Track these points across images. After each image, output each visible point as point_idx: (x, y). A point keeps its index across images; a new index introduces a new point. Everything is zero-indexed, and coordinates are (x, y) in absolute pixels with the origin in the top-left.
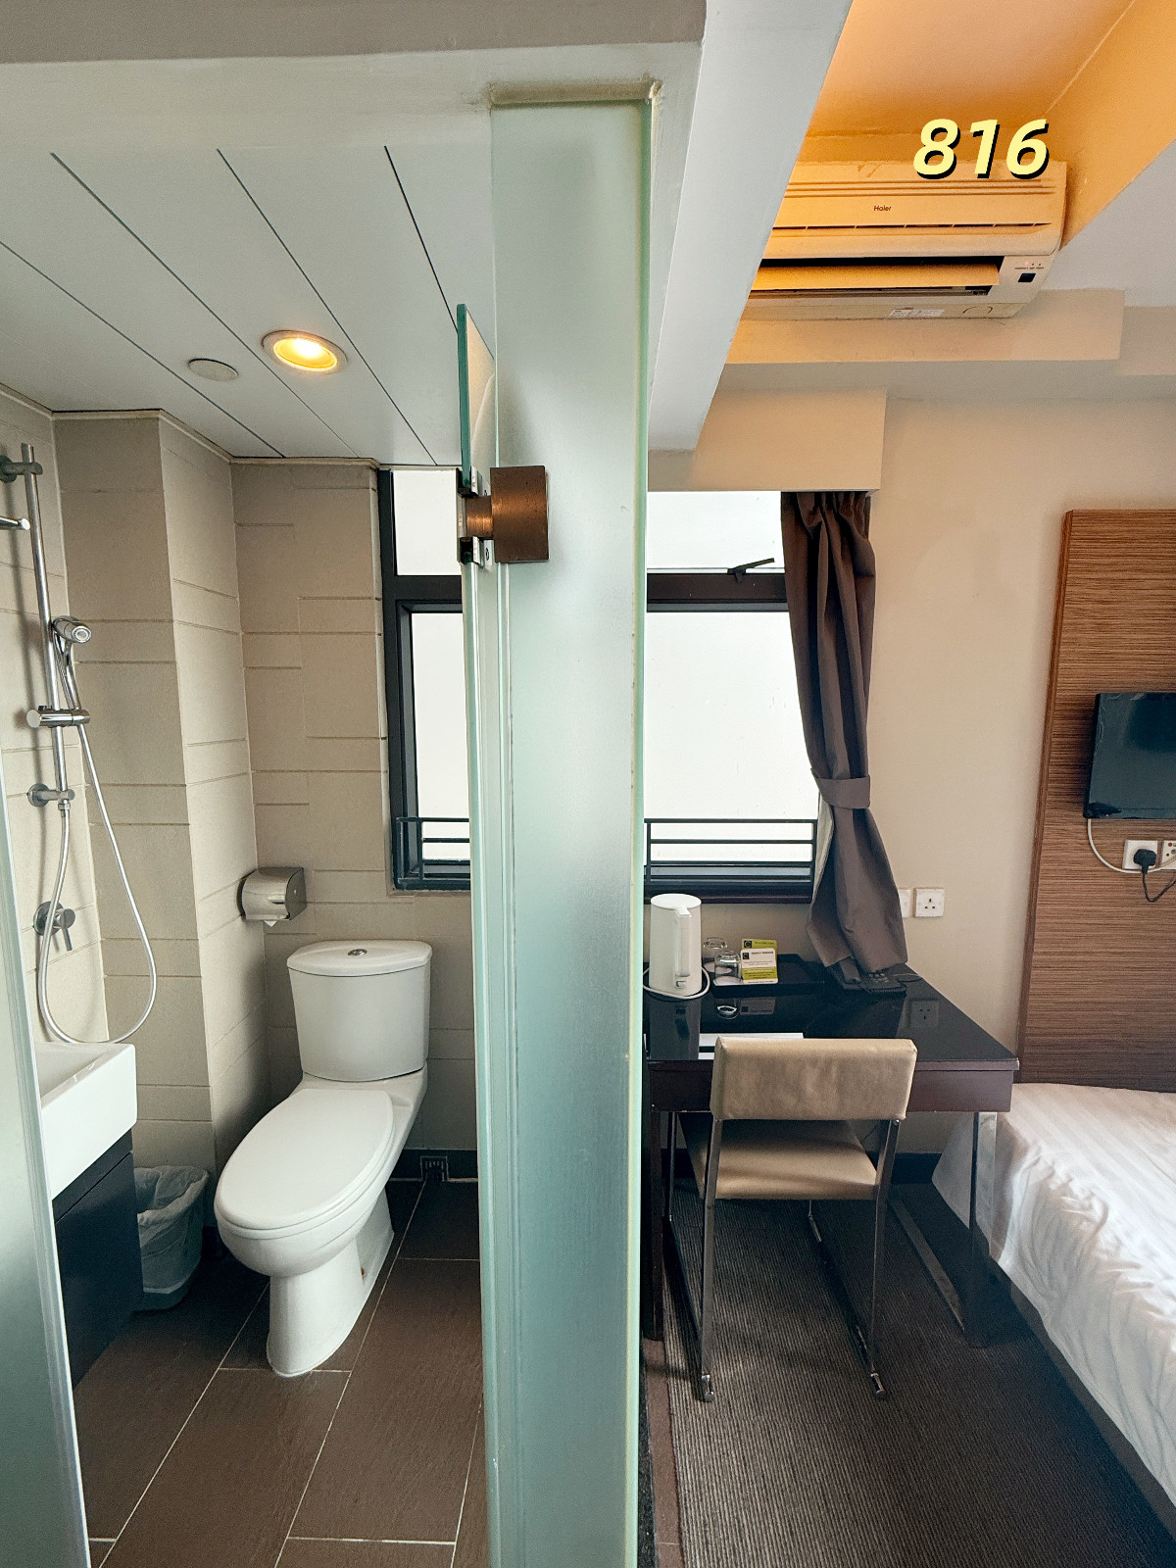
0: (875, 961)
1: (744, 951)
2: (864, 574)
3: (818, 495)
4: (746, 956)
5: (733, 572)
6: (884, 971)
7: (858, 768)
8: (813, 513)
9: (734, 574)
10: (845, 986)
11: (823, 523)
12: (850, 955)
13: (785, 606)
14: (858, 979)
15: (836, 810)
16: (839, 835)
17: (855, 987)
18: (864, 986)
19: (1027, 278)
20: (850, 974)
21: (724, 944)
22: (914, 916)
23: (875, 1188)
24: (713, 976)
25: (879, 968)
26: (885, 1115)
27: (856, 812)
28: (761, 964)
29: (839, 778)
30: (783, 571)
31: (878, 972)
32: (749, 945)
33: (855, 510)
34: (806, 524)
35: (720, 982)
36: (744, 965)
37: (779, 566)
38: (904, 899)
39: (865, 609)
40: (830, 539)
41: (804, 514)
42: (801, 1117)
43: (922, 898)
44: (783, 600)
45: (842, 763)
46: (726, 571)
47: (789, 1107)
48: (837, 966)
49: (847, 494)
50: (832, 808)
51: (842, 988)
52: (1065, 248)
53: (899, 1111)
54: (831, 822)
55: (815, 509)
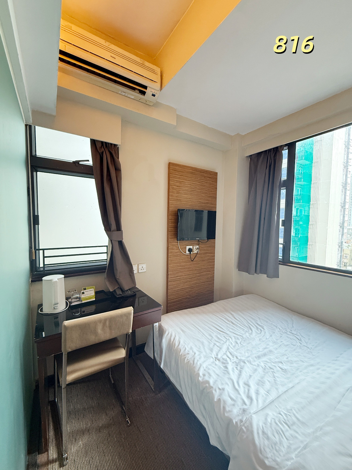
0: (126, 287)
1: (83, 291)
2: (118, 170)
3: (102, 142)
4: (83, 293)
5: (74, 162)
6: (129, 289)
7: (119, 228)
8: (101, 148)
9: (75, 163)
10: (117, 296)
11: (104, 152)
12: (119, 286)
13: (93, 176)
14: (121, 293)
15: (112, 241)
16: (114, 250)
17: (120, 296)
18: (123, 295)
19: (154, 95)
20: (119, 292)
21: (76, 290)
22: (138, 272)
23: (125, 357)
24: (71, 303)
25: (128, 289)
26: (125, 332)
27: (119, 241)
28: (89, 295)
29: (113, 231)
30: (92, 165)
31: (127, 290)
32: (85, 289)
33: (114, 149)
34: (99, 151)
35: (73, 304)
36: (83, 296)
37: (90, 163)
38: (135, 268)
39: (119, 180)
40: (106, 157)
41: (98, 148)
42: (97, 342)
43: (140, 267)
44: (93, 175)
45: (114, 226)
46: (72, 162)
47: (93, 339)
48: (115, 291)
49: (111, 144)
50: (111, 241)
51: (116, 297)
52: (161, 91)
53: (129, 330)
54: (111, 245)
55: (101, 146)
